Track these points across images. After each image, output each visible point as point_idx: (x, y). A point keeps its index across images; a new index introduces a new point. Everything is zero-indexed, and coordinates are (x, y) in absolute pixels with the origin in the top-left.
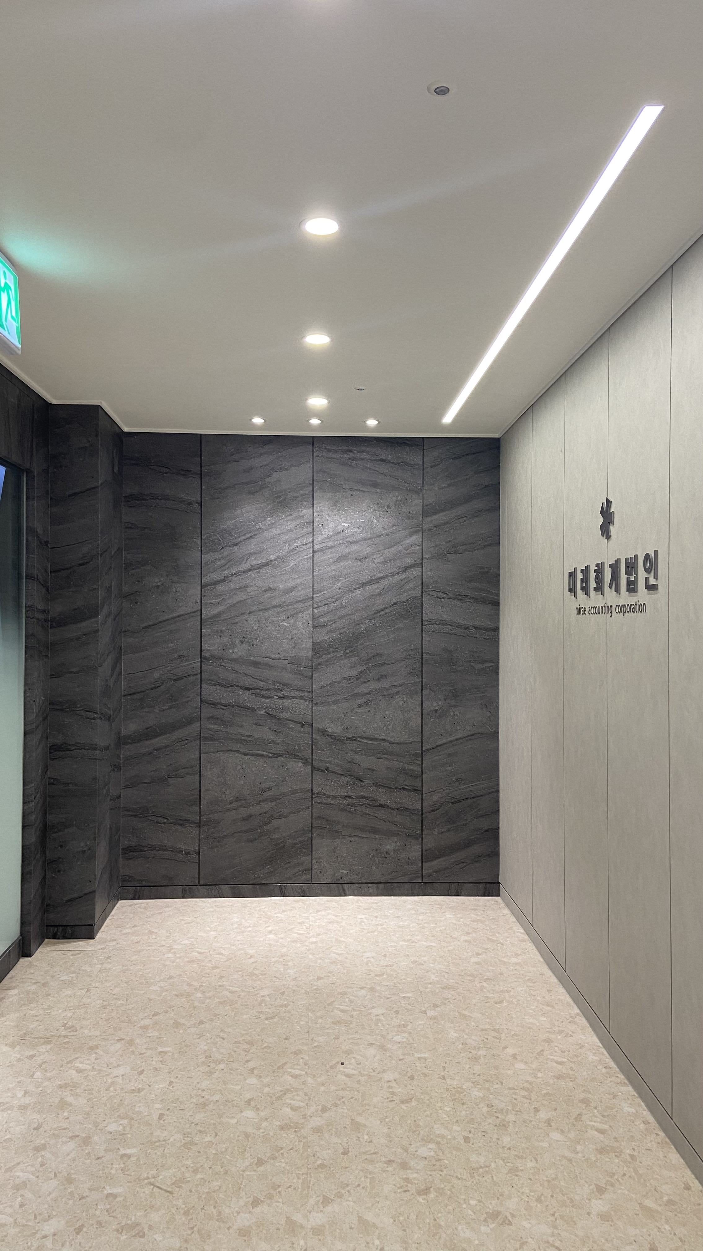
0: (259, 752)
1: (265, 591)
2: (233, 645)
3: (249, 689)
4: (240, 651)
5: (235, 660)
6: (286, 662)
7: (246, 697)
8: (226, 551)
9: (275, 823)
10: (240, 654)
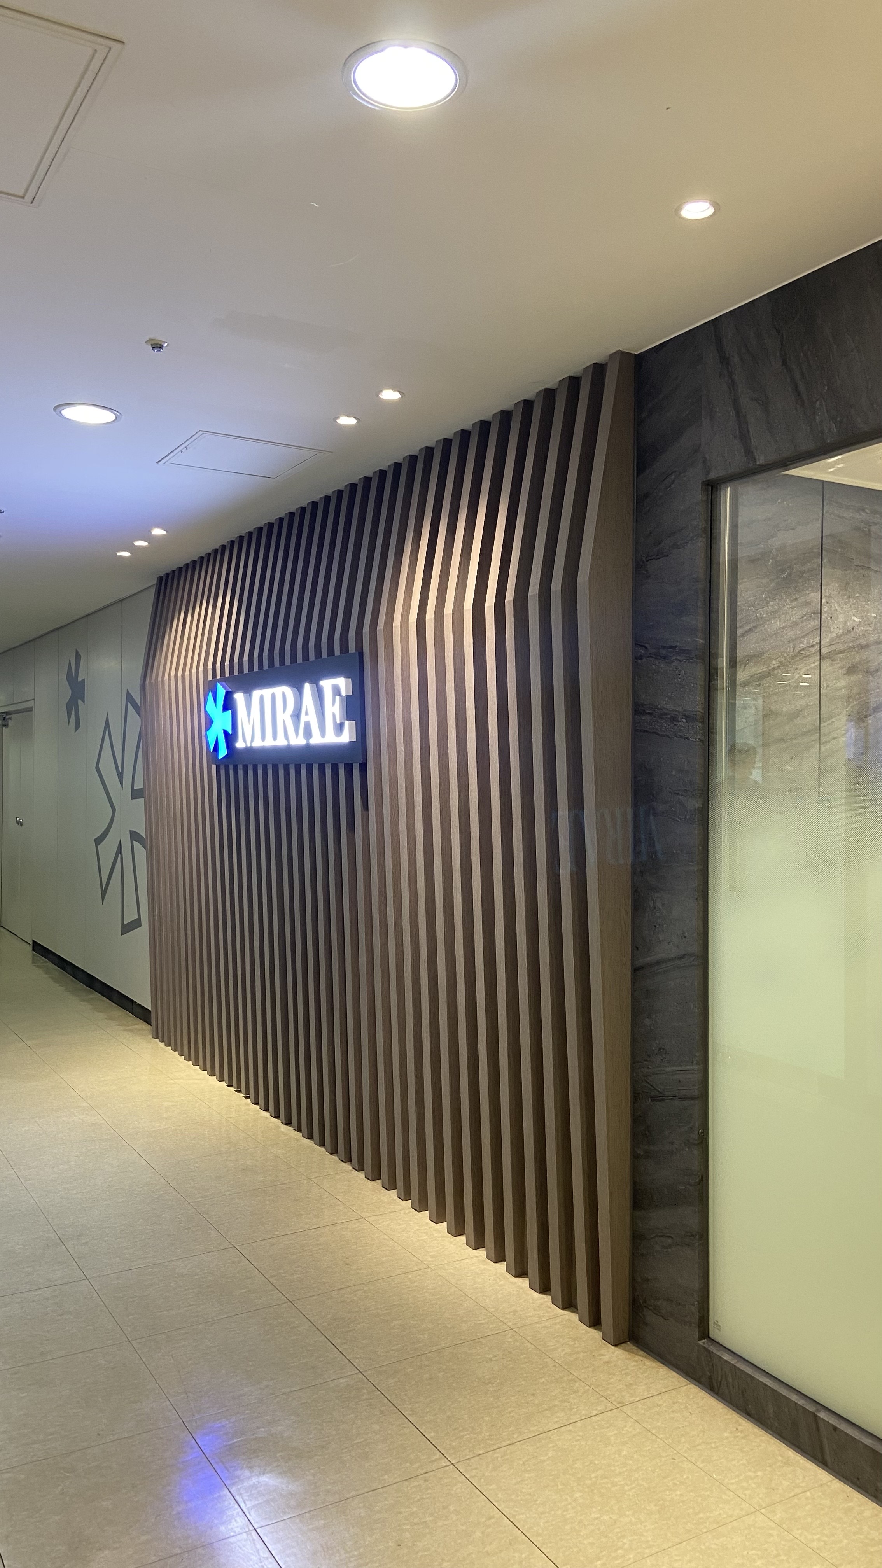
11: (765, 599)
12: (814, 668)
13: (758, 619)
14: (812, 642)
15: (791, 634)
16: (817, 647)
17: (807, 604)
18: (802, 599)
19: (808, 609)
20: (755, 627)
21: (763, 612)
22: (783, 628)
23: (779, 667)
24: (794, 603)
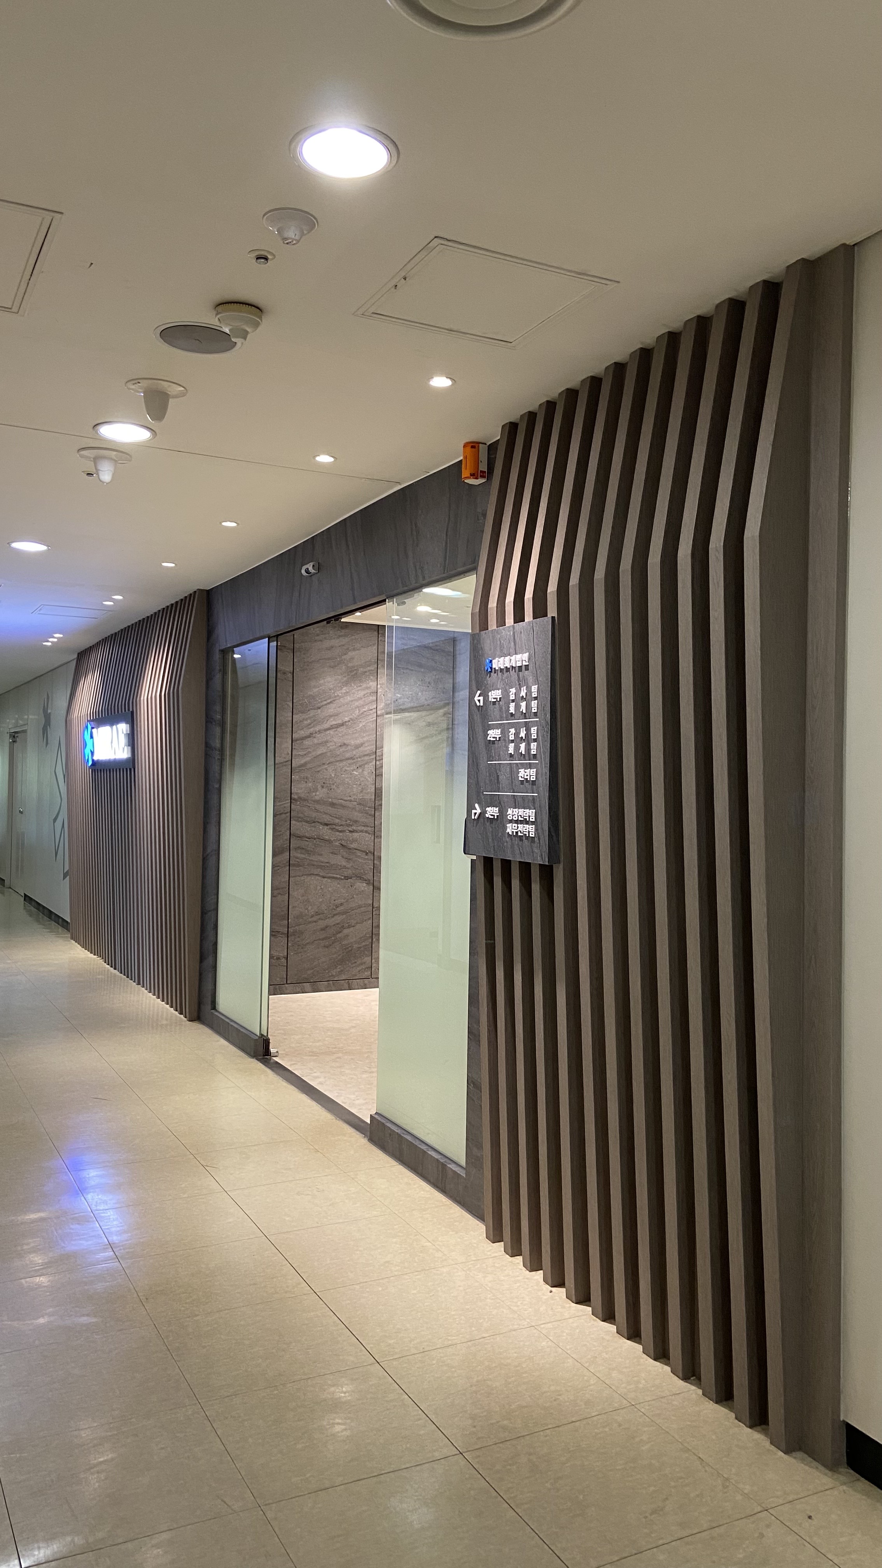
0: (335, 876)
1: (340, 746)
2: (316, 790)
3: (327, 825)
4: (320, 794)
5: (318, 802)
6: (355, 803)
7: (325, 832)
8: (312, 713)
9: (346, 931)
10: (321, 796)
11: (340, 686)
12: (373, 721)
13: (335, 697)
14: (371, 708)
15: (357, 704)
16: (375, 710)
17: (367, 688)
18: (364, 685)
19: (369, 691)
20: (334, 701)
21: (339, 693)
22: (352, 701)
23: (349, 721)
24: (359, 688)
